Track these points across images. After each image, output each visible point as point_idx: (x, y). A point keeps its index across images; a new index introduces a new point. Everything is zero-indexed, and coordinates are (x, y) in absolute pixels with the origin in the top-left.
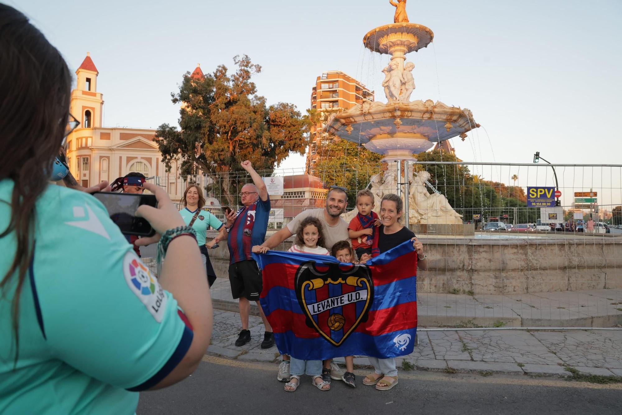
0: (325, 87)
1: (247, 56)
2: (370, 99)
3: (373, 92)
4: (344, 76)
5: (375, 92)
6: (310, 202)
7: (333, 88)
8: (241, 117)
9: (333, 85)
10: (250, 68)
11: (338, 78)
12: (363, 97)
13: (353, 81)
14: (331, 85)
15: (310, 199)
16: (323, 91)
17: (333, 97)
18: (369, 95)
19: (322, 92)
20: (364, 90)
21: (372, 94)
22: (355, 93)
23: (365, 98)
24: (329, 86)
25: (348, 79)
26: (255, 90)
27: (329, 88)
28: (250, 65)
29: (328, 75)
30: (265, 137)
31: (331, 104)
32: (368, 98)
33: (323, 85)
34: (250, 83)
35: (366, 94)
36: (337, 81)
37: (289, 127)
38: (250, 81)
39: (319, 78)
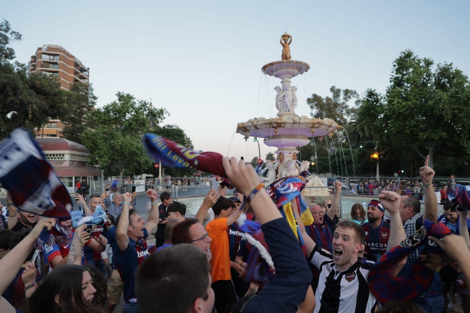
0: (46, 58)
1: (7, 22)
2: (86, 74)
3: (88, 69)
4: (64, 52)
5: (90, 69)
6: (70, 163)
7: (53, 60)
8: (13, 82)
9: (54, 58)
10: (11, 34)
11: (60, 52)
12: (80, 72)
13: (73, 57)
14: (52, 57)
15: (70, 161)
16: (44, 62)
17: (53, 68)
18: (85, 71)
19: (42, 62)
20: (81, 66)
21: (87, 70)
22: (73, 68)
23: (82, 72)
24: (50, 57)
25: (67, 54)
26: (14, 56)
27: (50, 60)
28: (10, 31)
29: (49, 48)
30: (36, 104)
31: (51, 73)
32: (84, 72)
33: (43, 56)
34: (8, 48)
35: (83, 70)
36: (58, 55)
37: (53, 96)
38: (7, 46)
39: (40, 49)
